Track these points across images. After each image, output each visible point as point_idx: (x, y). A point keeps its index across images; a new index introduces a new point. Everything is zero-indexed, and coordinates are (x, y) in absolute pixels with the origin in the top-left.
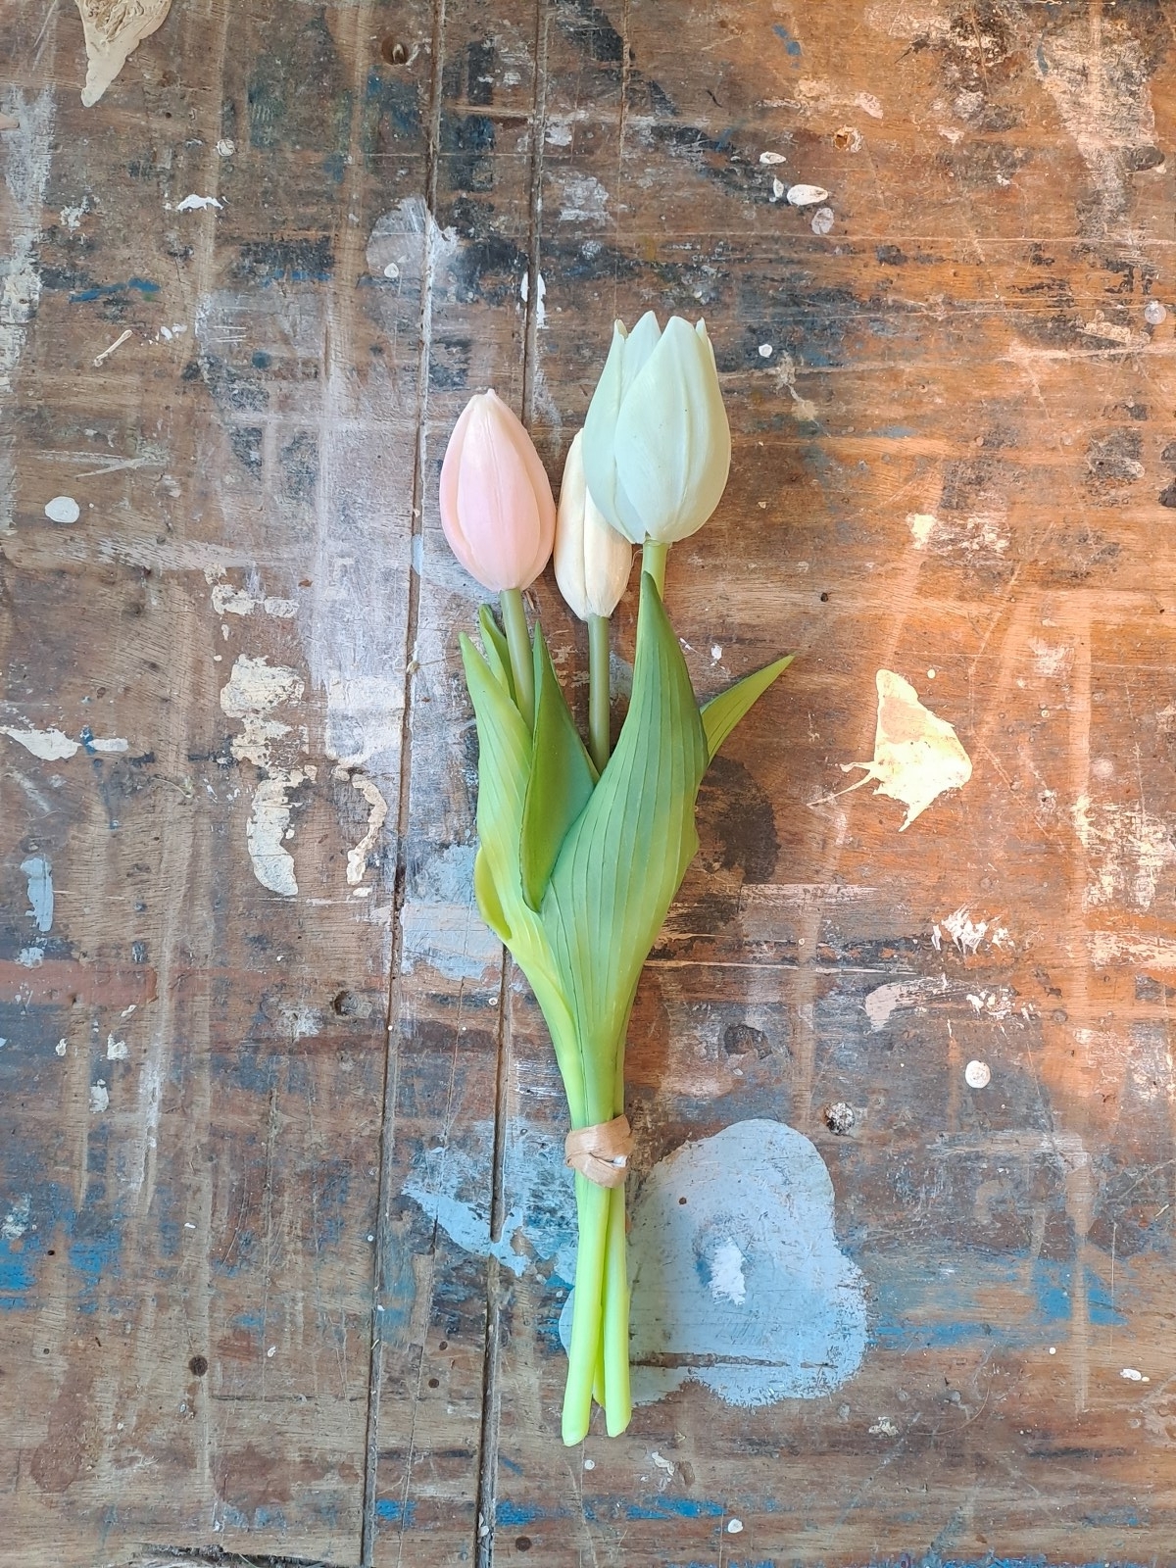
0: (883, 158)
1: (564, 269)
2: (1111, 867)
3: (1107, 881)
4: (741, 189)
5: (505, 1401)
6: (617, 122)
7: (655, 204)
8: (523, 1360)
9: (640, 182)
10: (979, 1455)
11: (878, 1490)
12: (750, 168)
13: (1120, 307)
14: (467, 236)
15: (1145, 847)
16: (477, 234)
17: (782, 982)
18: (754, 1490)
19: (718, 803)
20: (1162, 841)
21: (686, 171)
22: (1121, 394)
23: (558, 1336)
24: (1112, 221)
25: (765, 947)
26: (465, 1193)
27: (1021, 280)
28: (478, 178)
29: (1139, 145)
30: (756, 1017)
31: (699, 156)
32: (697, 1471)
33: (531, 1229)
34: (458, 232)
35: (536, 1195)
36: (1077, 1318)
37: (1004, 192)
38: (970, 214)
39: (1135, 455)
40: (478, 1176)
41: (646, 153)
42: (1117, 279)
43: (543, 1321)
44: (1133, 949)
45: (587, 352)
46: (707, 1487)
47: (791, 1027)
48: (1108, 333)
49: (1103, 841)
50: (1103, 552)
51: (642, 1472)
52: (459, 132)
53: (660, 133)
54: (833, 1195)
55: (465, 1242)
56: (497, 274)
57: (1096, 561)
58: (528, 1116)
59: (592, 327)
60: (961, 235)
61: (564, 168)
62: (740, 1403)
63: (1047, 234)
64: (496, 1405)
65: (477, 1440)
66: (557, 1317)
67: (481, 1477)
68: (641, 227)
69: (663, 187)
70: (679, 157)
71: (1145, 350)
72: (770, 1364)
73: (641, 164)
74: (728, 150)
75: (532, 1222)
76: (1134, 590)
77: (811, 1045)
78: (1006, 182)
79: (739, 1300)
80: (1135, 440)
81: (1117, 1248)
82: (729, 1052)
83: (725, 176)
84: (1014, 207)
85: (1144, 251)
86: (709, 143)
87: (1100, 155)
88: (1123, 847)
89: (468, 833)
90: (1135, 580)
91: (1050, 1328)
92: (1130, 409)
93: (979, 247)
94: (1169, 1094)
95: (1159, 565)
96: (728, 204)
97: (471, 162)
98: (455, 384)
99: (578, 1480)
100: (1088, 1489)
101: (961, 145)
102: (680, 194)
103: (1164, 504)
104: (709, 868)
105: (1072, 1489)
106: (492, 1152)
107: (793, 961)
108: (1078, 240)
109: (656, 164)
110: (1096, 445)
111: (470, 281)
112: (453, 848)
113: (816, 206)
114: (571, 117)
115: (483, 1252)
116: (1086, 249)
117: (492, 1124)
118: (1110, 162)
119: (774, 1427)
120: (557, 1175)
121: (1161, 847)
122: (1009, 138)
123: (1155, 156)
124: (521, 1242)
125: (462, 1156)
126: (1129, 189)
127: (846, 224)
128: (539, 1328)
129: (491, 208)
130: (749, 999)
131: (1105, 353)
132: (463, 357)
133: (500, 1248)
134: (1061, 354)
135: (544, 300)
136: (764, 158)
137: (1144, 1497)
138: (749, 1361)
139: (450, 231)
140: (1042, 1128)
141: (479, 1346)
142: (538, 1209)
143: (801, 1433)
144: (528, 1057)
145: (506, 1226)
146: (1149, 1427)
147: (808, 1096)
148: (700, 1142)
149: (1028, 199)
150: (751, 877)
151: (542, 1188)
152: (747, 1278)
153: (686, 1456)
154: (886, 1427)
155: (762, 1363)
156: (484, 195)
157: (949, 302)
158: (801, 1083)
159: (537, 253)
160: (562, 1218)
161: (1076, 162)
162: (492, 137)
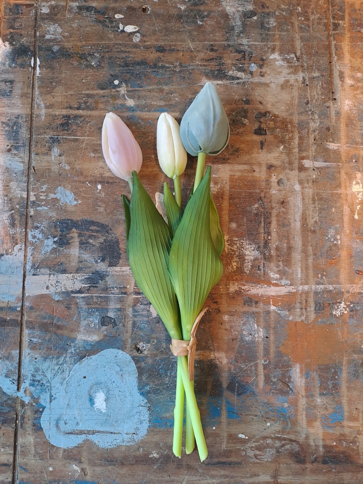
0: (158, 15)
1: (46, 56)
2: (235, 260)
3: (234, 264)
4: (108, 27)
5: (22, 447)
6: (65, 4)
7: (78, 33)
8: (28, 432)
9: (73, 25)
10: (188, 465)
11: (153, 477)
12: (111, 20)
13: (241, 65)
14: (13, 45)
15: (247, 253)
16: (16, 44)
17: (121, 300)
18: (108, 477)
19: (100, 239)
20: (254, 250)
21: (89, 21)
22: (241, 96)
23: (40, 424)
24: (238, 36)
25: (115, 289)
26: (9, 375)
27: (206, 57)
28: (17, 25)
29: (247, 10)
30: (112, 313)
31: (93, 16)
32: (89, 471)
33: (31, 387)
34: (10, 44)
35: (33, 376)
36: (223, 417)
37: (200, 27)
38: (188, 34)
39: (246, 117)
40: (13, 369)
41: (75, 15)
42: (239, 56)
43: (35, 419)
44: (243, 288)
45: (54, 84)
46: (92, 477)
47: (124, 317)
48: (236, 75)
49: (233, 251)
50: (234, 151)
51: (70, 472)
52: (10, 10)
53: (80, 8)
54: (137, 375)
55: (8, 392)
56: (23, 58)
57: (231, 154)
58: (31, 349)
59: (56, 75)
60: (185, 42)
61: (47, 21)
62: (104, 447)
63: (215, 41)
64: (19, 448)
65: (11, 460)
66: (40, 417)
67: (14, 473)
68: (73, 41)
69: (81, 27)
70: (87, 16)
71: (249, 80)
72: (115, 433)
73: (73, 19)
74: (104, 14)
75: (32, 385)
76: (245, 164)
77: (131, 323)
78: (201, 23)
79: (104, 411)
80: (246, 111)
81: (237, 392)
82: (102, 326)
83: (103, 23)
84: (204, 32)
85: (249, 46)
86: (97, 11)
87: (234, 13)
88: (240, 252)
89: (10, 250)
90: (245, 161)
91: (213, 420)
92: (244, 101)
93: (191, 45)
94: (255, 338)
95: (254, 155)
96: (103, 33)
97: (14, 20)
98: (8, 95)
99: (47, 474)
100: (226, 476)
101: (185, 10)
102: (87, 29)
103: (256, 134)
104: (96, 262)
105: (220, 476)
106: (18, 361)
107: (125, 293)
108: (226, 43)
109: (78, 19)
110: (232, 114)
111: (13, 60)
112: (5, 256)
113: (134, 32)
114: (49, 4)
115: (15, 395)
116: (229, 46)
117: (18, 351)
118: (237, 15)
119: (115, 455)
120: (40, 369)
121: (253, 252)
122: (202, 8)
123: (253, 13)
124: (28, 392)
125: (7, 362)
126: (244, 25)
127: (145, 39)
128: (34, 421)
129: (21, 35)
130: (110, 307)
131: (236, 81)
132: (11, 86)
133: (21, 394)
134: (220, 82)
135: (39, 66)
136: (116, 16)
137: (246, 479)
138: (107, 432)
139: (7, 43)
140: (211, 350)
141: (13, 428)
142: (34, 380)
143: (125, 458)
144: (31, 328)
145: (23, 386)
146: (248, 454)
147: (130, 340)
148: (91, 357)
149: (209, 29)
150: (111, 265)
151: (36, 373)
152: (107, 404)
153: (85, 466)
154: (155, 455)
155: (112, 433)
156: (19, 31)
157: (181, 65)
158: (127, 336)
159: (37, 50)
160: (42, 383)
161: (226, 16)
162: (22, 10)
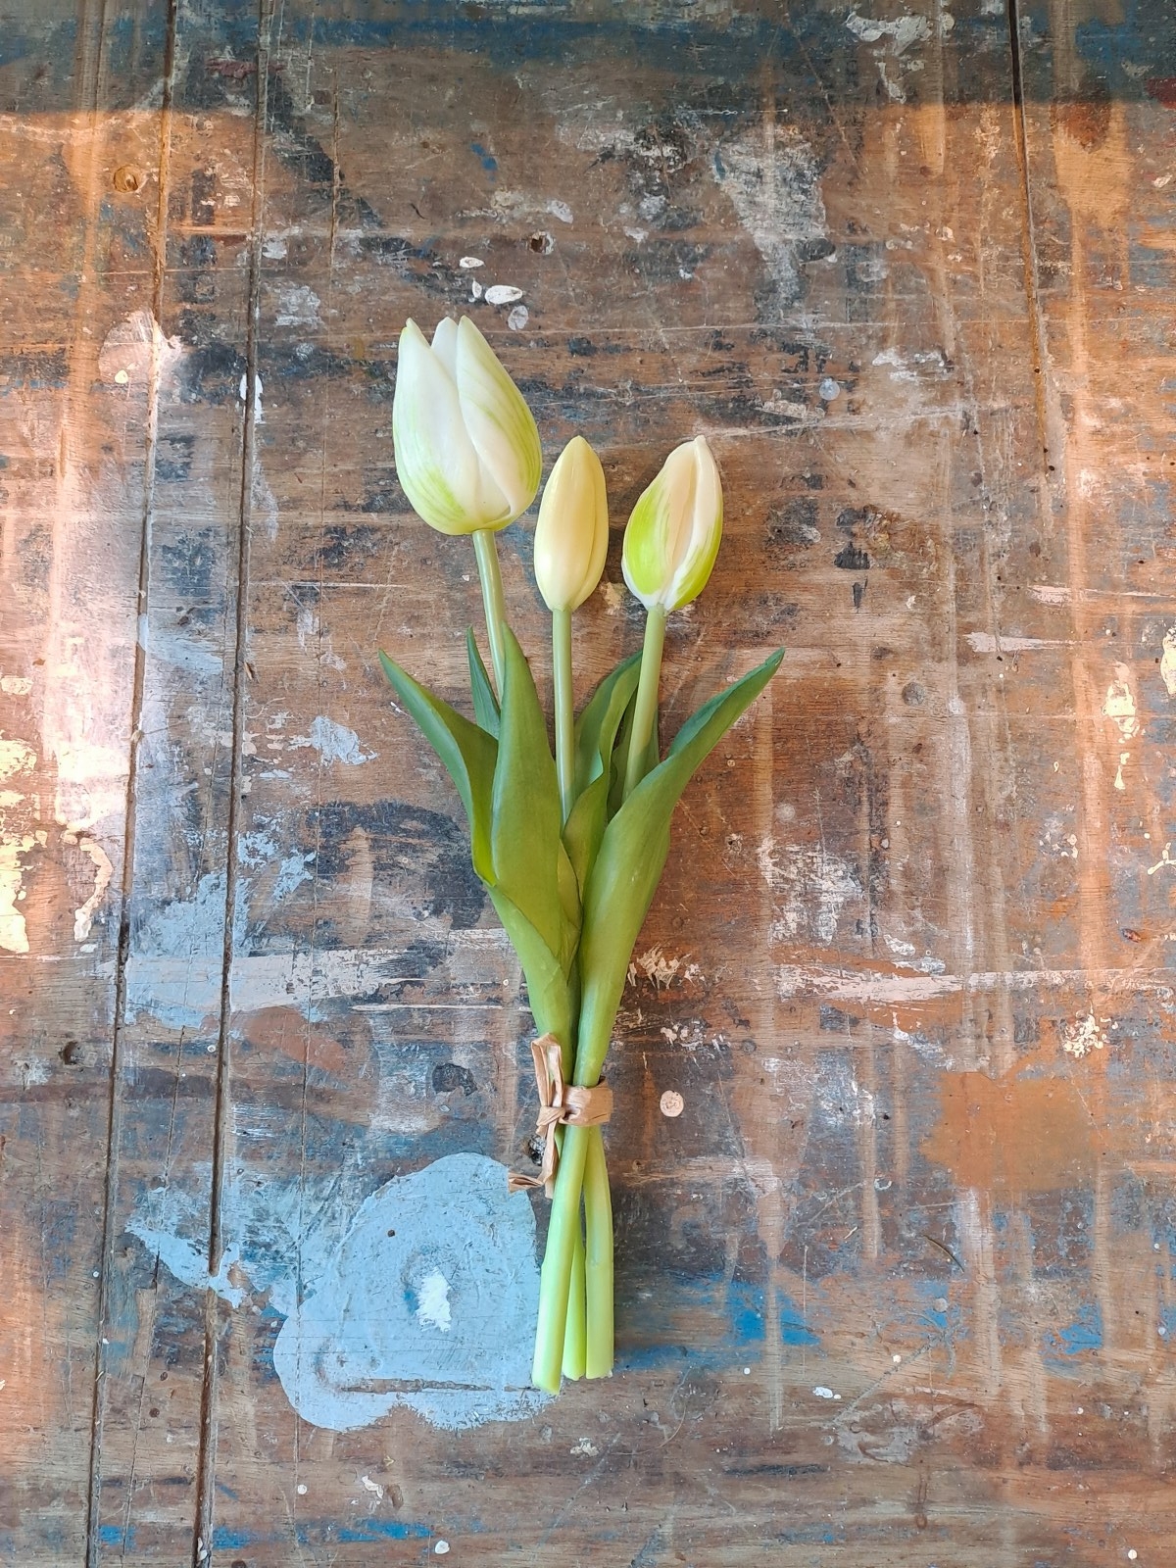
0: (572, 258)
1: (280, 370)
2: (794, 904)
3: (791, 917)
4: (443, 291)
5: (223, 1428)
6: (328, 235)
7: (363, 308)
8: (239, 1388)
9: (350, 289)
10: (677, 1474)
11: (580, 1510)
12: (450, 272)
13: (796, 385)
14: (191, 343)
15: (826, 885)
16: (200, 341)
17: (486, 1021)
18: (460, 1512)
19: (428, 855)
20: (843, 878)
21: (391, 278)
22: (798, 466)
23: (272, 1364)
24: (788, 307)
25: (471, 989)
26: (185, 1230)
27: (703, 364)
28: (201, 291)
29: (811, 238)
30: (463, 1056)
31: (403, 263)
32: (406, 1496)
33: (247, 1263)
34: (183, 340)
35: (252, 1231)
36: (770, 1339)
37: (687, 285)
38: (655, 306)
39: (812, 522)
40: (196, 1214)
41: (355, 262)
42: (792, 360)
43: (259, 1350)
44: (816, 981)
45: (301, 444)
46: (416, 1510)
47: (495, 1064)
48: (785, 410)
49: (786, 880)
50: (782, 612)
51: (353, 1497)
52: (183, 250)
53: (368, 244)
54: (534, 1224)
55: (184, 1276)
56: (219, 376)
57: (776, 621)
58: (244, 1157)
59: (306, 420)
60: (647, 326)
61: (280, 279)
62: (446, 1427)
63: (728, 321)
64: (214, 1433)
65: (194, 1468)
66: (271, 1346)
67: (199, 1504)
68: (350, 330)
69: (370, 292)
70: (386, 265)
71: (820, 425)
72: (475, 1388)
73: (349, 274)
74: (430, 257)
75: (249, 1256)
76: (812, 646)
77: (514, 1081)
78: (688, 276)
79: (444, 1327)
80: (812, 508)
81: (808, 1270)
82: (438, 1090)
83: (428, 280)
84: (696, 298)
85: (818, 334)
86: (413, 251)
87: (775, 248)
88: (805, 884)
89: (189, 890)
90: (814, 638)
91: (745, 1349)
92: (807, 480)
93: (663, 335)
94: (855, 1119)
95: (835, 623)
96: (430, 306)
97: (194, 277)
98: (178, 476)
99: (291, 1504)
100: (782, 1506)
101: (646, 244)
102: (387, 298)
103: (839, 566)
104: (419, 916)
105: (768, 1506)
106: (210, 1191)
107: (498, 1001)
108: (755, 327)
109: (364, 272)
110: (775, 514)
111: (193, 384)
112: (175, 905)
113: (512, 304)
114: (286, 233)
115: (202, 1285)
116: (764, 334)
117: (210, 1165)
118: (784, 253)
119: (478, 1449)
120: (272, 1212)
121: (842, 885)
122: (690, 236)
123: (826, 247)
124: (237, 1275)
125: (182, 1195)
126: (803, 277)
127: (540, 320)
128: (256, 1357)
129: (213, 317)
130: (456, 1039)
131: (784, 428)
132: (186, 452)
133: (218, 1282)
134: (741, 432)
135: (261, 398)
136: (463, 263)
137: (838, 1514)
138: (456, 1386)
139: (176, 340)
140: (733, 1155)
141: (198, 1376)
142: (253, 1244)
143: (506, 1456)
144: (244, 1101)
145: (225, 1260)
146: (841, 1443)
147: (512, 1130)
148: (407, 1177)
149: (709, 291)
150: (458, 923)
151: (257, 1224)
152: (452, 1305)
153: (396, 1479)
154: (587, 1448)
155: (467, 1387)
156: (206, 306)
157: (636, 388)
158: (506, 1118)
159: (255, 356)
160: (277, 1252)
161: (754, 256)
162: (214, 253)
